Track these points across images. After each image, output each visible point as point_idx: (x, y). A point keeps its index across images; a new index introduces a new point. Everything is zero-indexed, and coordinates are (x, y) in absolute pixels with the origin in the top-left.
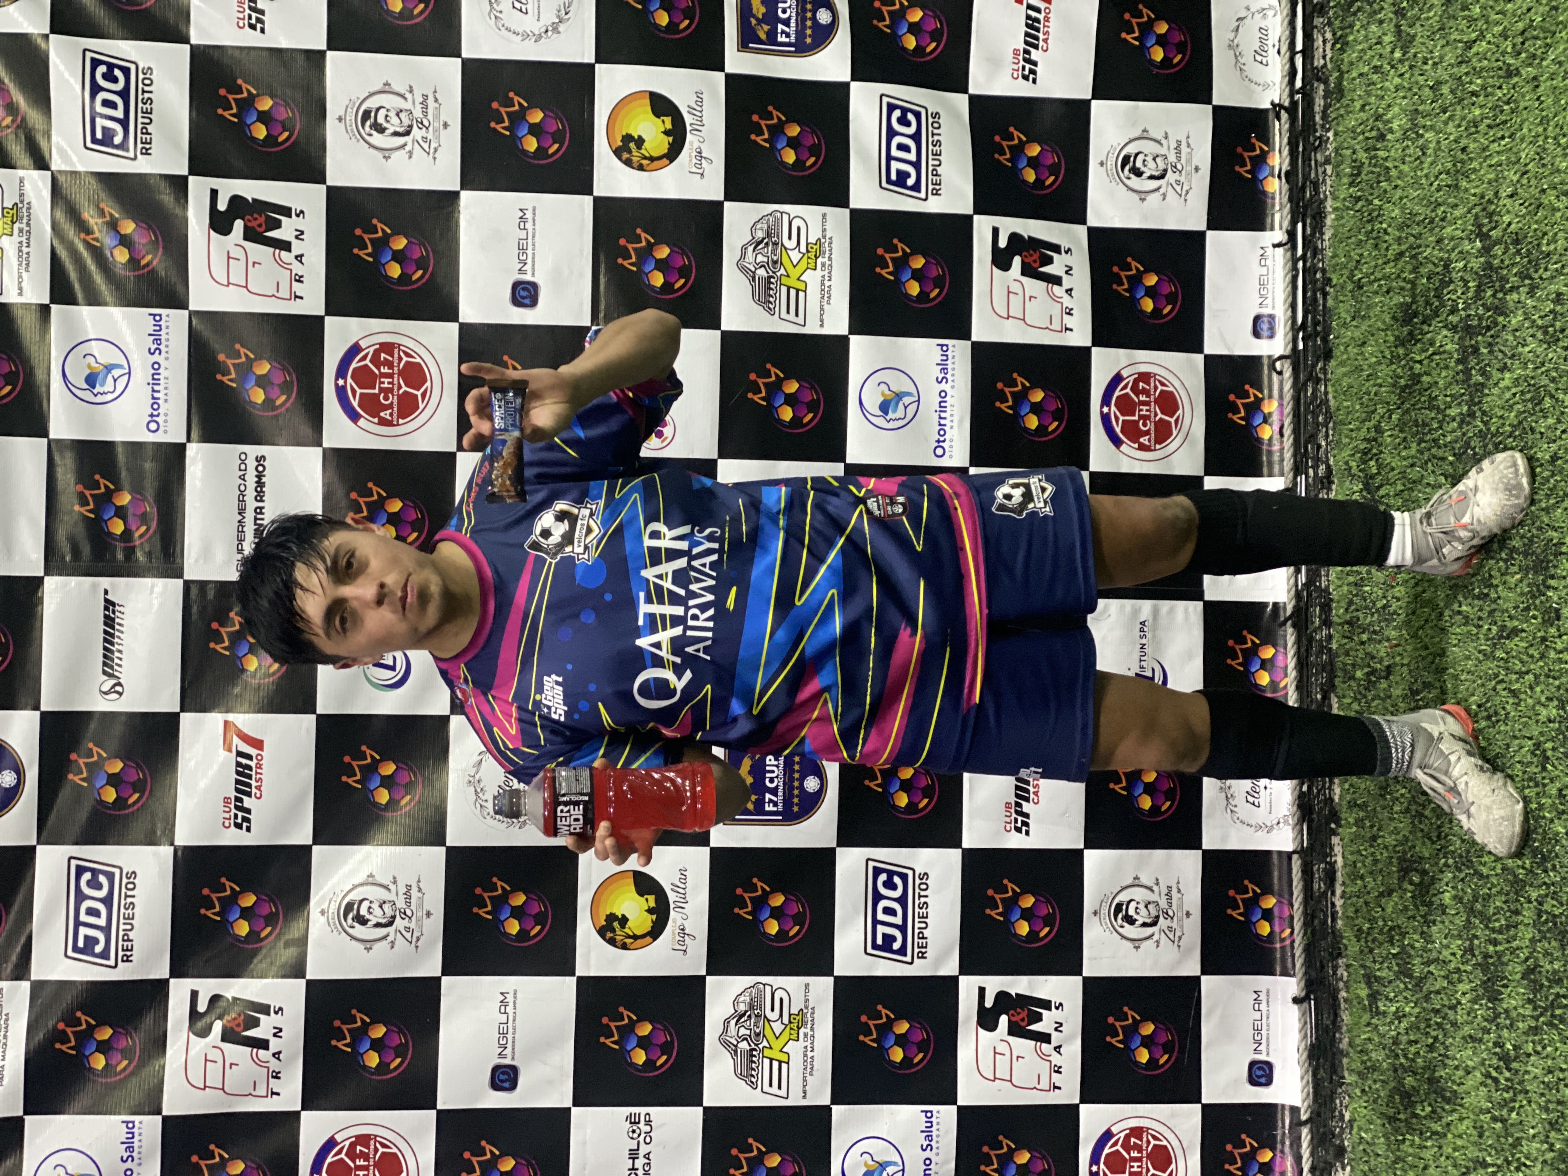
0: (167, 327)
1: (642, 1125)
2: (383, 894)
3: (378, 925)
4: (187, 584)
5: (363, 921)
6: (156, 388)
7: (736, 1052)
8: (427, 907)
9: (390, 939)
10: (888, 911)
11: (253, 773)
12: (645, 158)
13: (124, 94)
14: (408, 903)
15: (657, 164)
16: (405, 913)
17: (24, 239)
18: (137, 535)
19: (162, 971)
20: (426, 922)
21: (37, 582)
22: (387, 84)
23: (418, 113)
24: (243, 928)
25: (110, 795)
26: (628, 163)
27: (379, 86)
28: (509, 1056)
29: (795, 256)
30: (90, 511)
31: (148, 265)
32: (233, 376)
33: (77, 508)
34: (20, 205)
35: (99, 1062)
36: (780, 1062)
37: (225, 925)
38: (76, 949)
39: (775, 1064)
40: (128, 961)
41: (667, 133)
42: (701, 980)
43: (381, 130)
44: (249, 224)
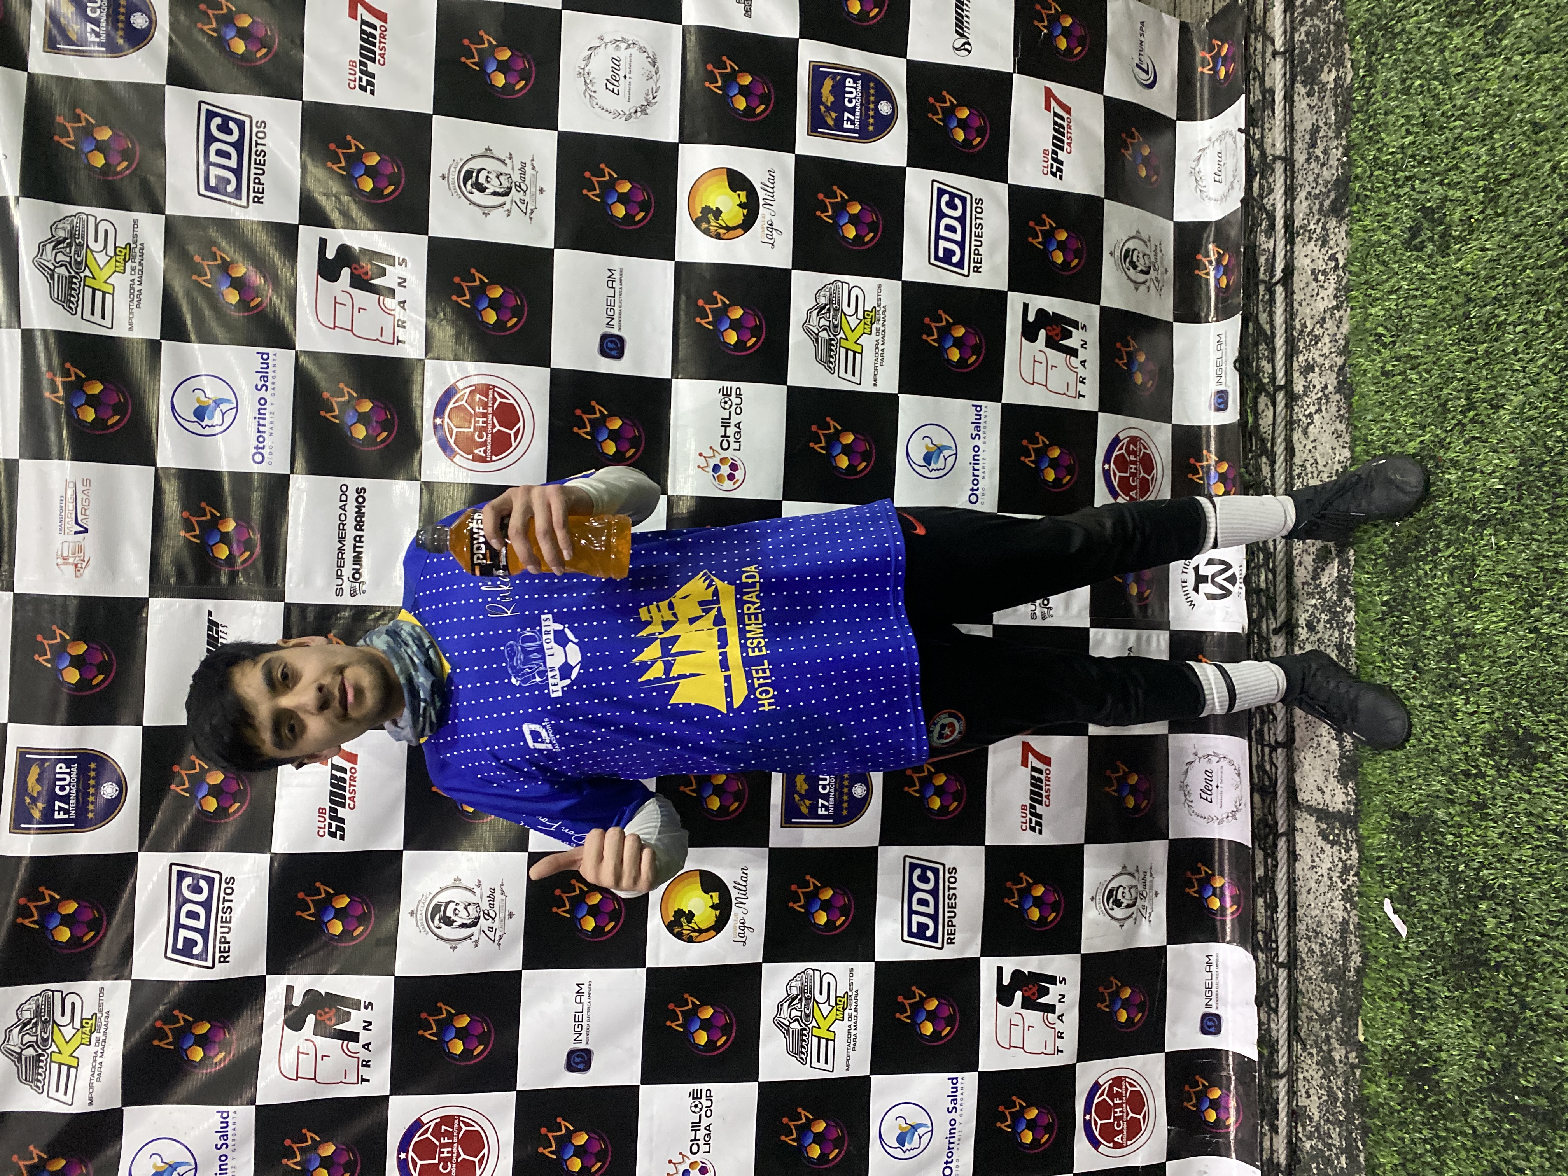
0: (274, 365)
1: (703, 1100)
2: (469, 897)
3: (463, 926)
4: (288, 608)
5: (449, 922)
6: (262, 422)
7: (788, 1031)
8: (509, 908)
9: (474, 938)
10: (923, 902)
11: (347, 785)
12: (722, 227)
13: (238, 146)
14: (492, 906)
15: (732, 233)
16: (488, 915)
17: (136, 277)
18: (239, 560)
19: (259, 968)
20: (509, 922)
21: (142, 604)
22: (488, 149)
23: (516, 178)
24: (337, 928)
25: (211, 805)
26: (707, 232)
27: (481, 151)
28: (584, 1042)
29: (853, 321)
30: (194, 536)
31: (258, 306)
32: (337, 413)
33: (182, 533)
34: (133, 245)
35: (197, 1054)
36: (827, 1040)
37: (320, 926)
38: (175, 951)
39: (823, 1042)
40: (225, 962)
41: (742, 205)
42: (758, 966)
43: (482, 189)
44: (356, 272)
